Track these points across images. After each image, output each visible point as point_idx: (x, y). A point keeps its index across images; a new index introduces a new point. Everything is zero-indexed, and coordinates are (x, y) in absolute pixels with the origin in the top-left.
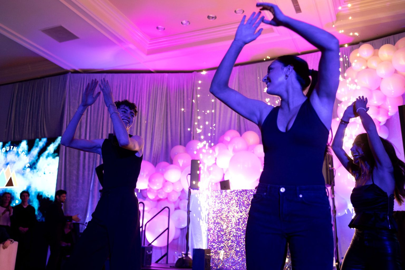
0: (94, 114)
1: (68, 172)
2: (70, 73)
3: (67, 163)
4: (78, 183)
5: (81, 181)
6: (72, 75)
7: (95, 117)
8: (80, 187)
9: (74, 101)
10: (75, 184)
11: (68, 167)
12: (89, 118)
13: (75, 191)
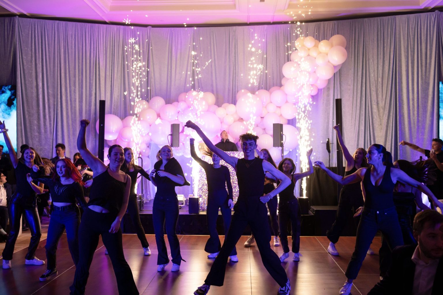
0: (50, 63)
1: (27, 122)
2: (18, 17)
3: (26, 112)
4: (40, 133)
5: (43, 131)
6: (20, 19)
7: (52, 67)
8: (43, 136)
9: (26, 49)
10: (37, 134)
11: (27, 117)
12: (45, 67)
13: (37, 140)
